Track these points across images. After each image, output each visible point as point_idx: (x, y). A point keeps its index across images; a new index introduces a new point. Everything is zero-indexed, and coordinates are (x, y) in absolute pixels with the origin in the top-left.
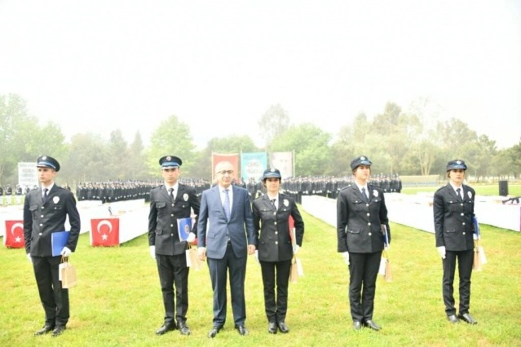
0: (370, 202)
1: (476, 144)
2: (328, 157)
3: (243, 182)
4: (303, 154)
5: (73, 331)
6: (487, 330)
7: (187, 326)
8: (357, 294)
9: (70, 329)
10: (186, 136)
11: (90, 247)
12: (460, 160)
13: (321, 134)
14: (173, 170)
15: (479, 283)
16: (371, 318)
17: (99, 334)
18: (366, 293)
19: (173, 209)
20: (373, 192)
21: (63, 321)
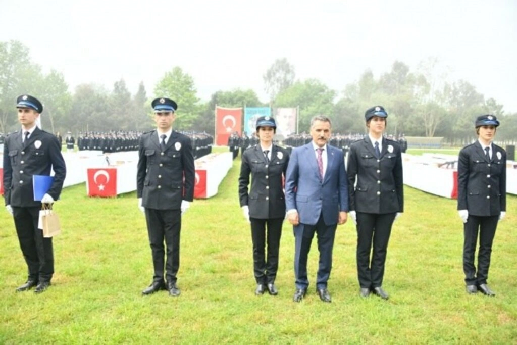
0: (381, 158)
1: (482, 107)
3: (246, 136)
4: (307, 111)
5: (58, 288)
7: (177, 287)
8: (365, 257)
9: (55, 285)
10: (190, 89)
11: (86, 197)
12: (491, 116)
13: (326, 91)
14: (167, 114)
16: (380, 285)
17: (85, 292)
18: (376, 258)
19: (162, 158)
20: (387, 147)
21: (47, 277)
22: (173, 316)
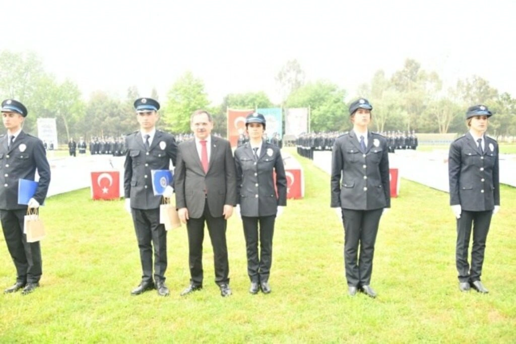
0: (368, 152)
1: (497, 102)
2: (344, 114)
4: (319, 110)
5: (46, 289)
6: (499, 301)
7: (165, 286)
8: (353, 255)
9: (43, 286)
10: (202, 92)
11: (90, 200)
12: (484, 106)
13: (337, 90)
14: (149, 114)
15: (494, 246)
16: (368, 283)
17: (71, 293)
18: (364, 255)
19: (147, 158)
20: (373, 141)
21: (35, 279)
22: (153, 316)
